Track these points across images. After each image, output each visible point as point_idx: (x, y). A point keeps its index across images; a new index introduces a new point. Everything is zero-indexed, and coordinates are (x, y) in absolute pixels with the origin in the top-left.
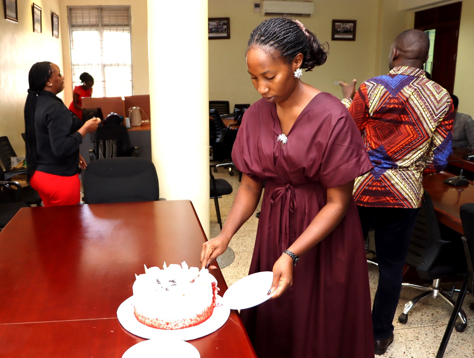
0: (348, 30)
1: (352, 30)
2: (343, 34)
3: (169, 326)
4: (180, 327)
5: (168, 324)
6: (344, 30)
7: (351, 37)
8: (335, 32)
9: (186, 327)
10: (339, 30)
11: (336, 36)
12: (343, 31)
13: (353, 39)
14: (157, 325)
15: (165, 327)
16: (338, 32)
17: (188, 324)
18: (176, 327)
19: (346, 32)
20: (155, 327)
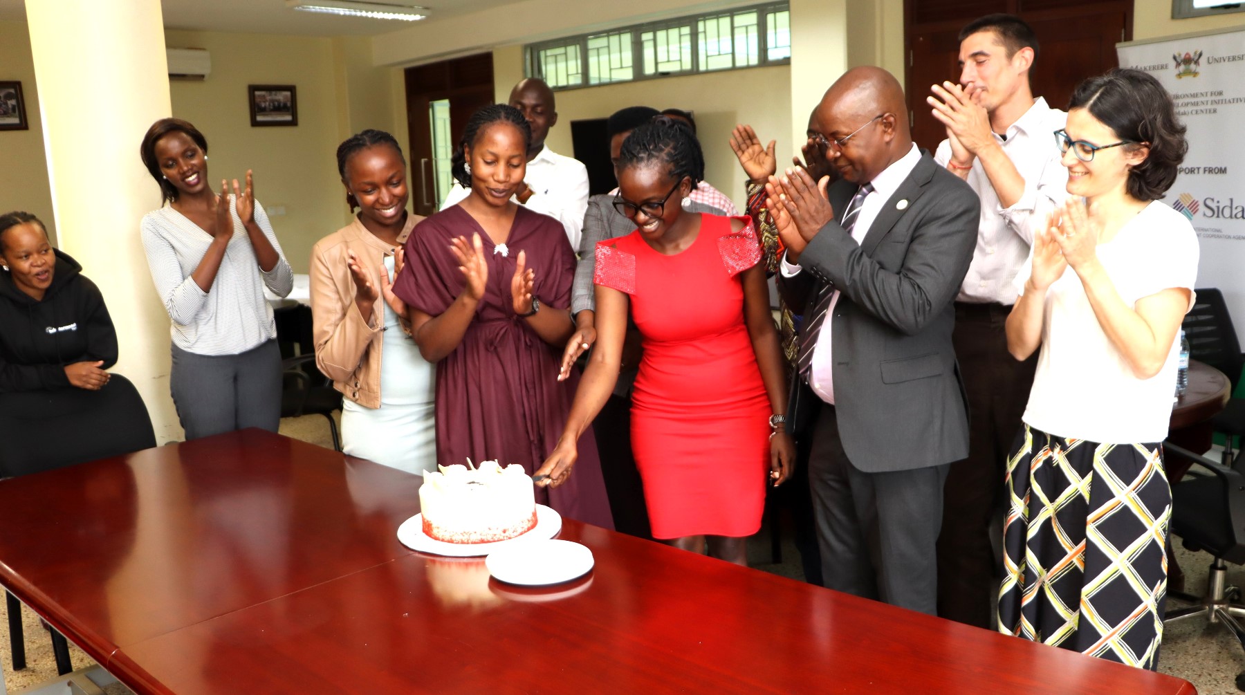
0: (282, 105)
1: (289, 104)
2: (273, 113)
3: (507, 534)
4: (518, 533)
5: (504, 532)
6: (274, 106)
7: (288, 118)
8: (256, 109)
9: (525, 532)
10: (263, 105)
11: (260, 118)
12: (272, 108)
13: (293, 123)
14: (489, 538)
15: (502, 538)
16: (263, 111)
17: (526, 527)
18: (516, 534)
19: (279, 108)
20: (489, 542)
